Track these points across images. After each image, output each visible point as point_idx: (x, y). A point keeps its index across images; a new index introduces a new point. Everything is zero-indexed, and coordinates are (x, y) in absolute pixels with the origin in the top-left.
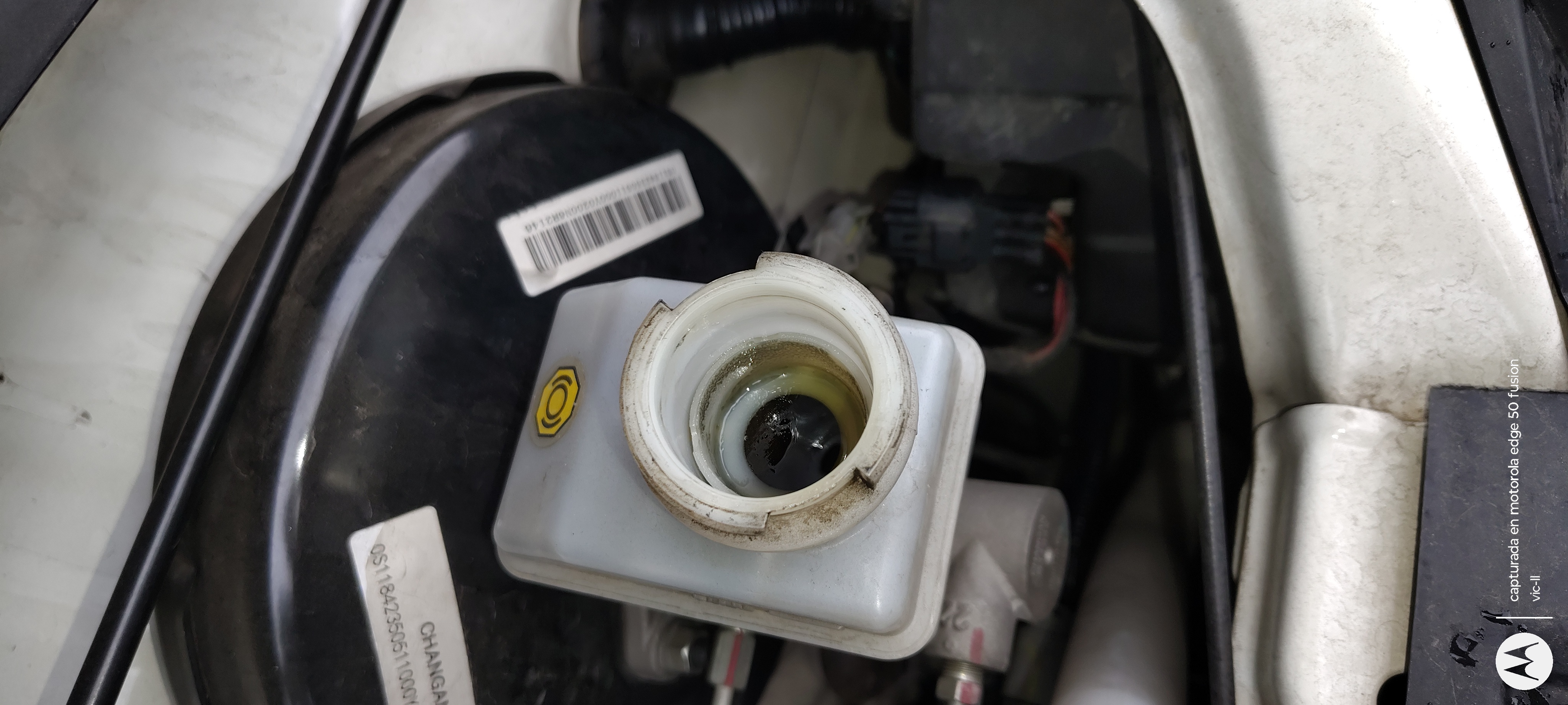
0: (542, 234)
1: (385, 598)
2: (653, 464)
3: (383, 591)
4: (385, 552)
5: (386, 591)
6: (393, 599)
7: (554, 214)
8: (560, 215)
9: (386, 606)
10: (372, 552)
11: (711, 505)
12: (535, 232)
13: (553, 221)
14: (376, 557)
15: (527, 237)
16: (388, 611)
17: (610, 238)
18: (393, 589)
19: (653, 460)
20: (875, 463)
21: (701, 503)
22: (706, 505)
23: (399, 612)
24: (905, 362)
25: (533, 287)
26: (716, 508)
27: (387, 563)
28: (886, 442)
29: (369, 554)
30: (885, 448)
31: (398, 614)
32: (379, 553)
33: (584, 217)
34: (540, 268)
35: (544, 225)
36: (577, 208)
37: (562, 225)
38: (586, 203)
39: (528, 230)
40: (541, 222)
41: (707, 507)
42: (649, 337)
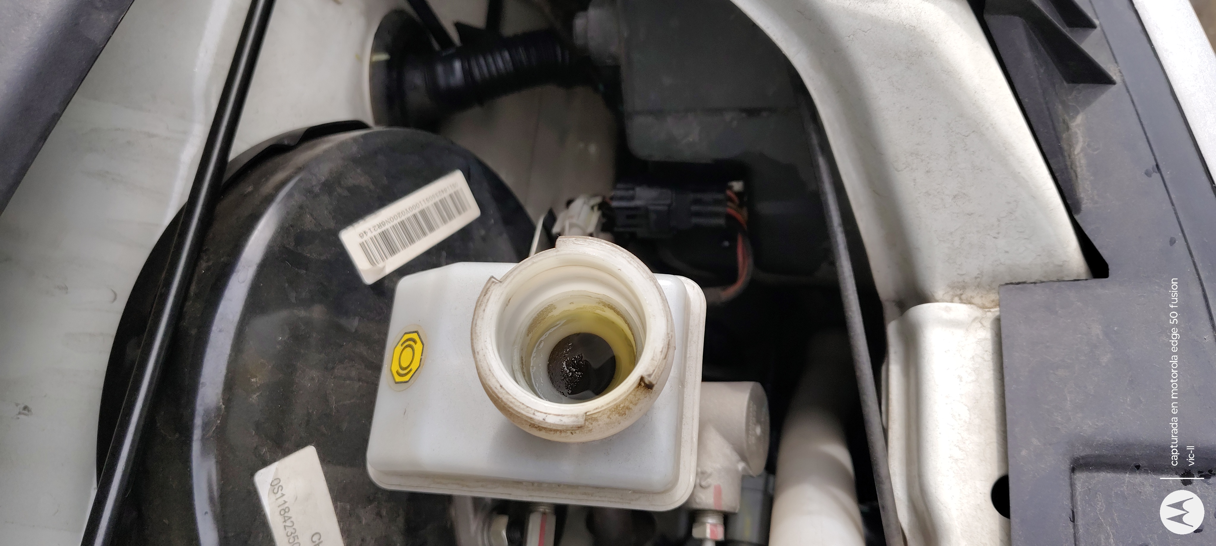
0: (371, 238)
1: (283, 518)
2: (501, 389)
3: (282, 513)
4: (280, 484)
6: (290, 518)
7: (378, 223)
8: (383, 224)
9: (285, 524)
10: (271, 485)
12: (366, 238)
13: (378, 228)
14: (275, 488)
15: (360, 242)
16: (286, 527)
17: (419, 238)
18: (289, 510)
20: (654, 370)
21: (538, 411)
23: (294, 527)
25: (368, 279)
26: (549, 414)
27: (283, 492)
28: (659, 356)
29: (269, 486)
30: (659, 360)
31: (294, 529)
32: (276, 485)
34: (372, 263)
35: (372, 232)
36: (394, 218)
37: (385, 231)
38: (399, 213)
39: (361, 237)
40: (370, 230)
41: (543, 414)
42: (487, 302)
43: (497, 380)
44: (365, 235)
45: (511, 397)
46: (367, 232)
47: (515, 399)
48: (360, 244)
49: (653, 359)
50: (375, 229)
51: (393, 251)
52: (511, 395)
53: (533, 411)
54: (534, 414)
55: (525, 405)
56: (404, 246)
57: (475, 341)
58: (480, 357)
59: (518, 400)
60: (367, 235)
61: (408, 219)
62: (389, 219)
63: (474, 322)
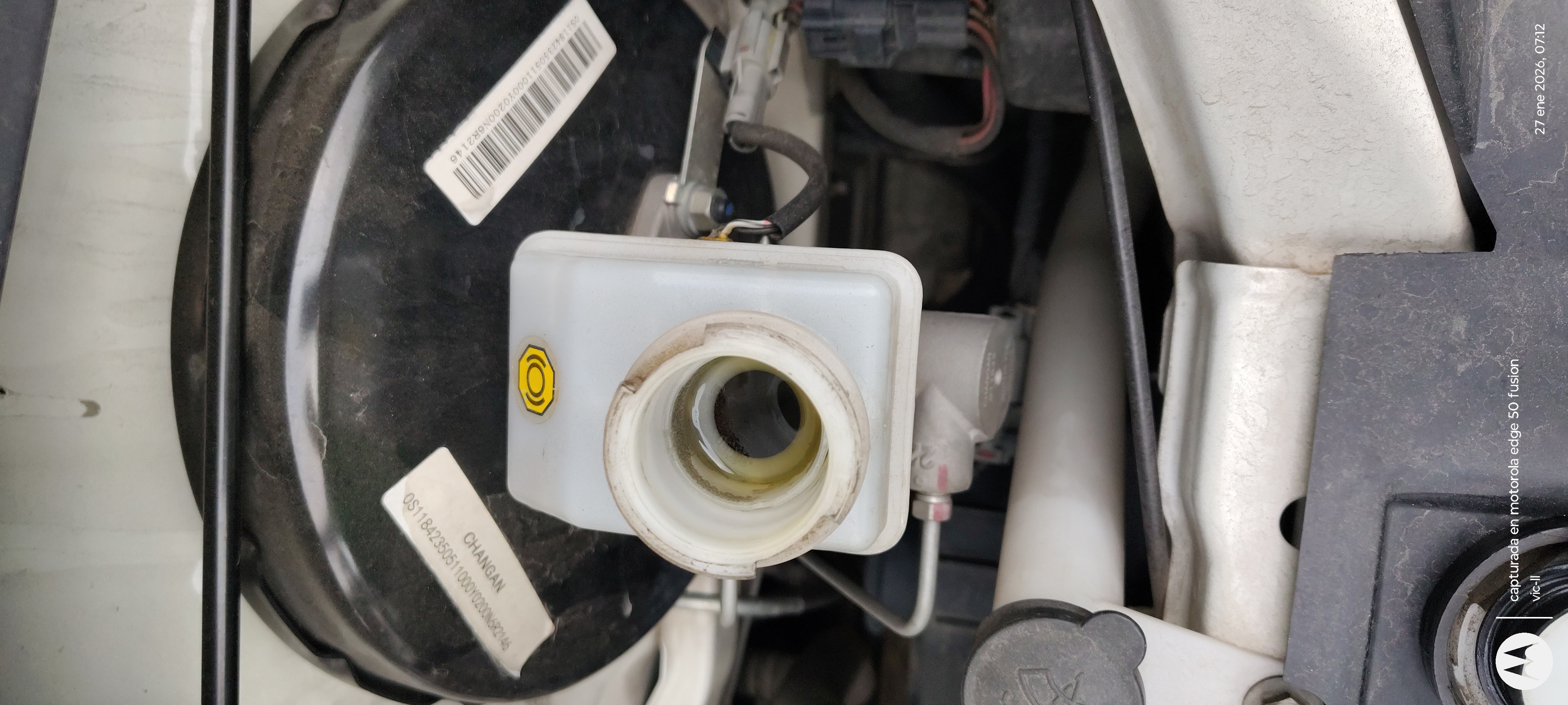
0: (467, 158)
1: (426, 530)
2: (649, 533)
3: (423, 527)
4: (415, 499)
5: (427, 525)
6: (434, 529)
7: (473, 132)
8: (481, 129)
9: (430, 536)
10: (404, 502)
11: (707, 561)
12: (462, 160)
13: (475, 140)
14: (410, 505)
15: (454, 169)
16: (432, 539)
17: (533, 130)
18: (431, 523)
19: (648, 530)
20: (839, 510)
21: (697, 561)
22: (701, 562)
23: (441, 536)
24: (853, 415)
25: (474, 218)
26: (711, 563)
27: (419, 505)
28: (846, 491)
29: (403, 504)
30: (846, 495)
31: (443, 538)
32: (411, 501)
33: (502, 120)
34: (476, 195)
35: (467, 149)
36: (495, 113)
37: (485, 139)
38: (501, 104)
39: (453, 161)
40: (464, 147)
41: (702, 563)
42: (619, 421)
43: (642, 523)
44: (458, 156)
45: (663, 543)
46: (461, 151)
47: (668, 546)
48: (454, 172)
49: (837, 495)
50: (470, 142)
51: (500, 164)
52: (661, 541)
53: (691, 560)
54: (692, 564)
55: (680, 553)
56: (515, 151)
57: (609, 472)
58: (618, 493)
59: (671, 547)
60: (461, 156)
61: (515, 108)
62: (488, 119)
63: (606, 448)
